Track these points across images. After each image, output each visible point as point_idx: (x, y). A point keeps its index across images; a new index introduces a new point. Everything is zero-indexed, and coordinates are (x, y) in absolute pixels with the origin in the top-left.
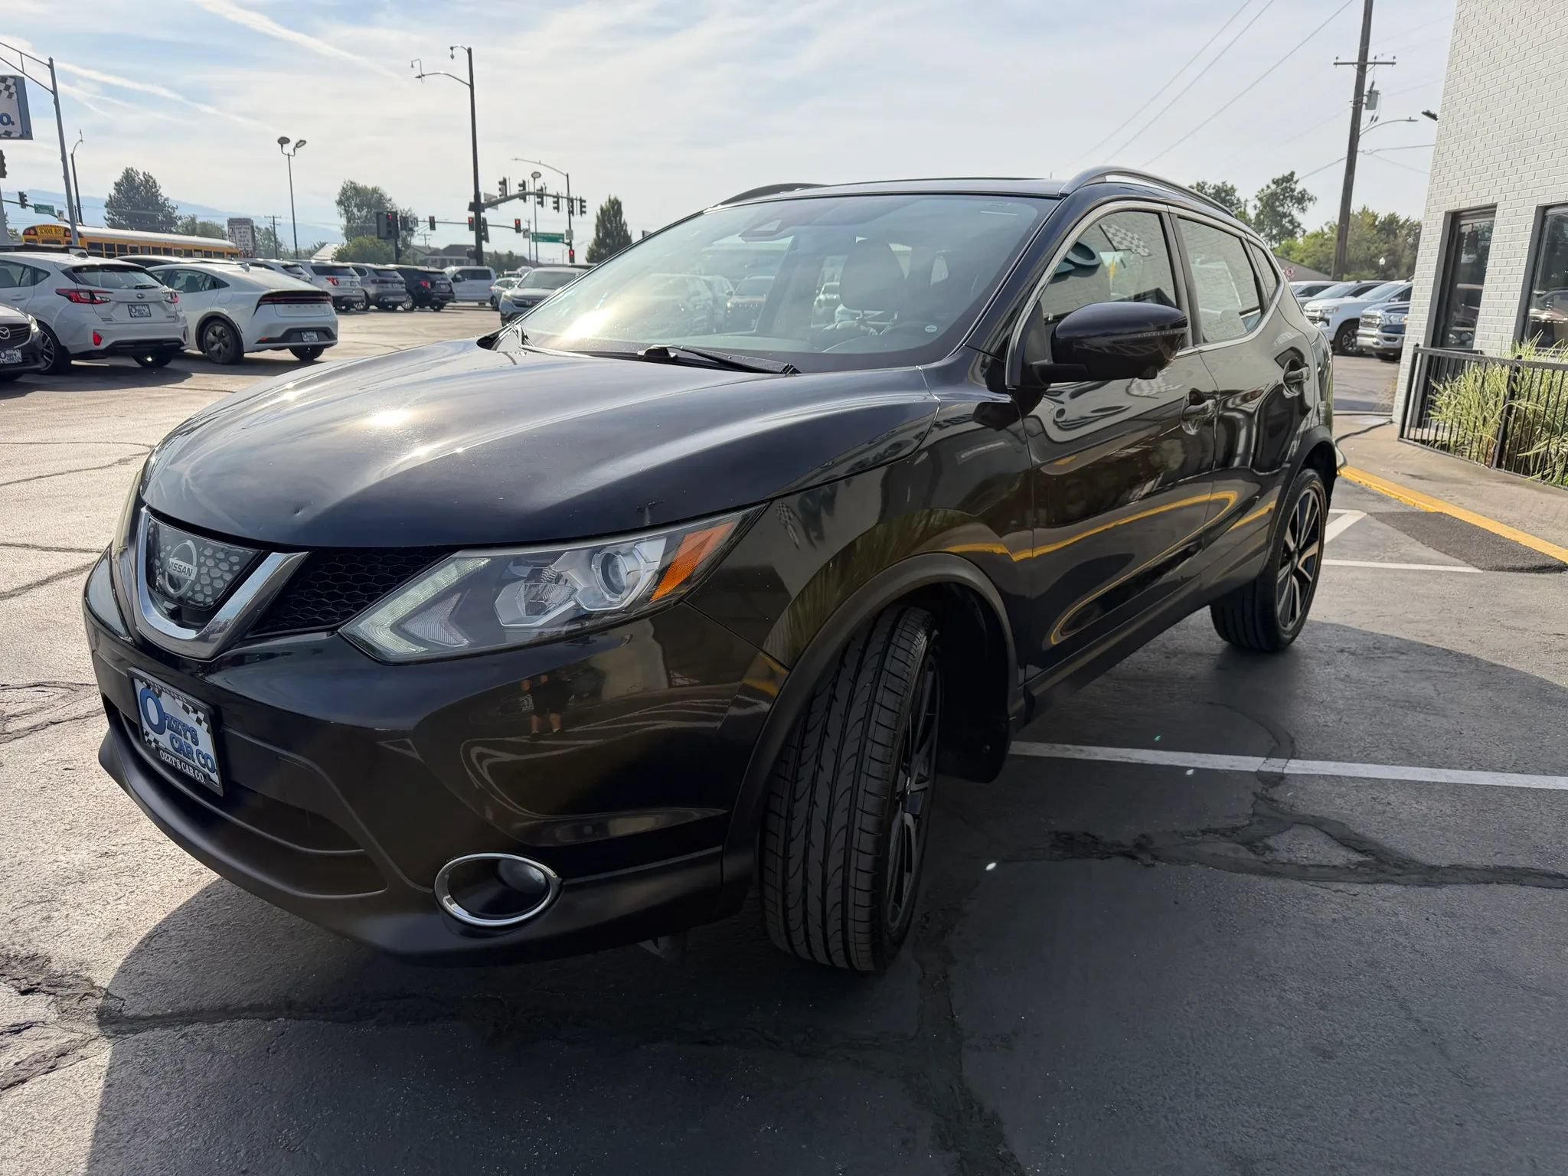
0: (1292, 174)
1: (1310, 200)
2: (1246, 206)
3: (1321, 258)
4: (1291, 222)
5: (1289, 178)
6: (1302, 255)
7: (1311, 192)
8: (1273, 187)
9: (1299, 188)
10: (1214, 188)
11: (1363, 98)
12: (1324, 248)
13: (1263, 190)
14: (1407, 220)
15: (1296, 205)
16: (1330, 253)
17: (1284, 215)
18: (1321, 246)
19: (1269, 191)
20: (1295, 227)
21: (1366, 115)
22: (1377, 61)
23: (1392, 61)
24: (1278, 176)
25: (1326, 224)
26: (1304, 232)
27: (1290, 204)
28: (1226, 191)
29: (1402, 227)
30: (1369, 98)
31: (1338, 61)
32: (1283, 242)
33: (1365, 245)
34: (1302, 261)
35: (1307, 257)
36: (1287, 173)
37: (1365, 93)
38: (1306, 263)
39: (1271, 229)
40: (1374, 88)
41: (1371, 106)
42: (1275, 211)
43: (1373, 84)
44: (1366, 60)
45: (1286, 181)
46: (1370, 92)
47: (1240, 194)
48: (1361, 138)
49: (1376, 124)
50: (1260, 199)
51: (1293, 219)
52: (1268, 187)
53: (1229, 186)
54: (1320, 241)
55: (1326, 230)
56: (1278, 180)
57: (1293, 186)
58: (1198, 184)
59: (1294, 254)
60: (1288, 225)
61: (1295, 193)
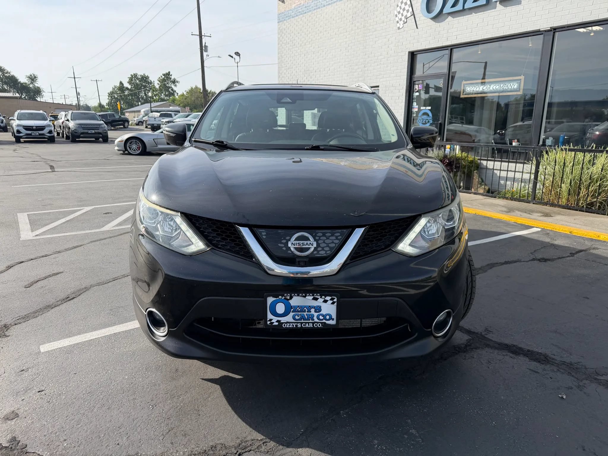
0: (169, 72)
1: (177, 82)
2: (154, 83)
3: (186, 104)
4: (172, 90)
5: (169, 74)
6: (179, 103)
7: (177, 79)
8: (163, 77)
9: (173, 77)
10: (141, 76)
11: (203, 48)
12: (186, 100)
13: (160, 78)
14: (211, 91)
15: (173, 84)
16: (189, 102)
17: (169, 88)
18: (185, 99)
19: (162, 78)
20: (174, 92)
21: (205, 54)
22: (205, 35)
23: (210, 35)
24: (165, 73)
25: (185, 91)
26: (178, 94)
27: (171, 84)
28: (145, 77)
29: (210, 93)
30: (205, 48)
31: (193, 34)
32: (171, 97)
33: (199, 99)
34: (179, 104)
35: (181, 103)
36: (167, 72)
37: (203, 46)
38: (181, 105)
39: (165, 93)
40: (206, 45)
41: (206, 51)
42: (166, 86)
43: (205, 43)
44: (201, 34)
45: (167, 75)
46: (205, 46)
47: (151, 79)
48: (205, 62)
49: (208, 57)
50: (159, 81)
51: (172, 89)
52: (161, 77)
53: (146, 76)
54: (184, 98)
55: (185, 93)
56: (164, 74)
57: (170, 77)
58: (134, 74)
59: (176, 102)
60: (171, 91)
61: (172, 79)
